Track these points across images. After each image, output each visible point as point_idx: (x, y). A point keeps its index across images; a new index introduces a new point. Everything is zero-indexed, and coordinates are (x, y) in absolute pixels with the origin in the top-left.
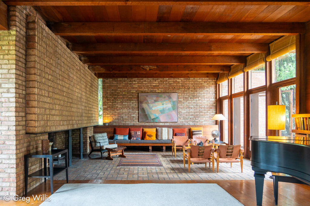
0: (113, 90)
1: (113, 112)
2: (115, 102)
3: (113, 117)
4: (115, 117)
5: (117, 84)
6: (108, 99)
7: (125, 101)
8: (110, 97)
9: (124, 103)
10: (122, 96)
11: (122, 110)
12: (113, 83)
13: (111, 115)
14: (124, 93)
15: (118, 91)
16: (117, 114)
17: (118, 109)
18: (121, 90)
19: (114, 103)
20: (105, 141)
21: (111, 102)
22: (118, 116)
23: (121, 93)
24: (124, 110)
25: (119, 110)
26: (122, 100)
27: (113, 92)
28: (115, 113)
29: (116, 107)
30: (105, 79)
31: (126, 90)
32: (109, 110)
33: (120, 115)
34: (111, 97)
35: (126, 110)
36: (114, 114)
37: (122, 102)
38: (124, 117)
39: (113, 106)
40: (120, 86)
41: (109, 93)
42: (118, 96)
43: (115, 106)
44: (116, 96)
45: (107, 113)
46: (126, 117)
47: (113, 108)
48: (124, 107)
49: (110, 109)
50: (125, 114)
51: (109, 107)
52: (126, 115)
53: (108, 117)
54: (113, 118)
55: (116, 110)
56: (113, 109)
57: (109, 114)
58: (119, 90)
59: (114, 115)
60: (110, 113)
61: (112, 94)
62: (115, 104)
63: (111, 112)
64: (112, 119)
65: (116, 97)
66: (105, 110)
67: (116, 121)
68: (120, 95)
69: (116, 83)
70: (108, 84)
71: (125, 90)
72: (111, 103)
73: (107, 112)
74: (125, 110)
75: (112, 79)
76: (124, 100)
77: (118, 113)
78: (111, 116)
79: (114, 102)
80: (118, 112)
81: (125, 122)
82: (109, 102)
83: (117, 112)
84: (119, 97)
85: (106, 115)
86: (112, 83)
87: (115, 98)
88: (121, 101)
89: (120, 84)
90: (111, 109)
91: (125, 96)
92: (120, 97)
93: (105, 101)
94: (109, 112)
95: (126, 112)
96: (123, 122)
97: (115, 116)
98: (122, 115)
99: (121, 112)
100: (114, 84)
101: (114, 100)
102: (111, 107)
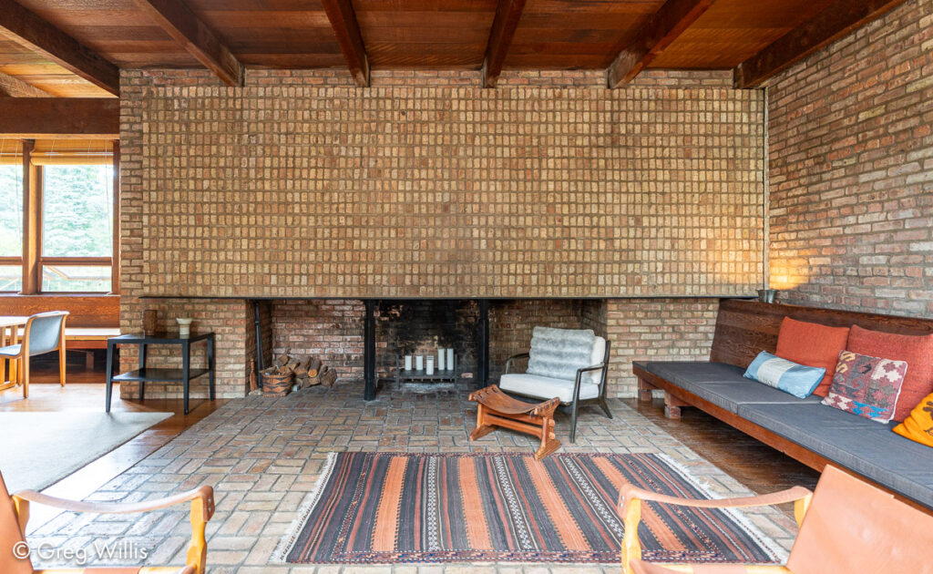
0: (809, 121)
1: (812, 234)
2: (821, 181)
3: (812, 261)
4: (820, 261)
5: (829, 80)
6: (788, 174)
7: (872, 161)
8: (798, 157)
9: (864, 178)
10: (852, 140)
11: (852, 220)
12: (809, 79)
13: (802, 253)
14: (862, 116)
15: (832, 118)
16: (828, 242)
17: (833, 213)
18: (850, 101)
19: (816, 183)
20: (564, 361)
21: (800, 186)
22: (834, 257)
23: (846, 122)
24: (867, 218)
25: (838, 222)
26: (853, 161)
27: (810, 126)
28: (820, 237)
29: (822, 206)
30: (778, 79)
31: (875, 95)
32: (794, 227)
33: (841, 251)
34: (803, 156)
35: (876, 217)
36: (815, 247)
37: (854, 172)
38: (864, 260)
39: (810, 202)
40: (843, 84)
41: (792, 141)
42: (837, 140)
43: (821, 201)
44: (822, 144)
45: (785, 240)
46: (874, 260)
47: (808, 212)
48: (865, 198)
49: (797, 222)
50: (872, 239)
51: (792, 212)
52: (874, 245)
53: (789, 259)
54: (811, 268)
55: (822, 224)
56: (810, 217)
57: (792, 244)
58: (836, 106)
59: (815, 252)
60: (797, 239)
61: (807, 143)
62: (819, 193)
63: (800, 236)
64: (805, 271)
65: (825, 149)
66: (777, 230)
67: (822, 281)
68: (843, 133)
69: (822, 74)
70: (789, 99)
71: (869, 93)
72: (800, 191)
73: (787, 236)
74: (872, 218)
75: (804, 66)
76: (865, 156)
77: (833, 237)
78: (799, 257)
79: (814, 179)
80: (834, 231)
81: (872, 289)
82: (792, 184)
83: (827, 232)
84: (837, 146)
85: (782, 253)
86: (807, 84)
87: (820, 160)
88: (846, 167)
89: (844, 68)
90: (801, 218)
91: (870, 134)
92: (844, 148)
93: (780, 183)
94: (793, 236)
95: (877, 228)
96: (858, 291)
97: (820, 255)
98: (856, 251)
99: (848, 231)
100: (815, 86)
101: (817, 170)
102: (800, 209)
